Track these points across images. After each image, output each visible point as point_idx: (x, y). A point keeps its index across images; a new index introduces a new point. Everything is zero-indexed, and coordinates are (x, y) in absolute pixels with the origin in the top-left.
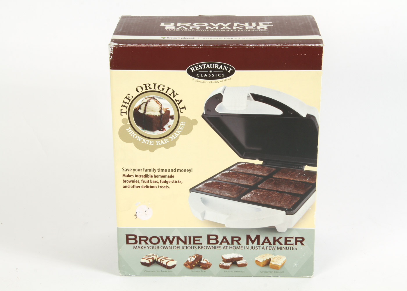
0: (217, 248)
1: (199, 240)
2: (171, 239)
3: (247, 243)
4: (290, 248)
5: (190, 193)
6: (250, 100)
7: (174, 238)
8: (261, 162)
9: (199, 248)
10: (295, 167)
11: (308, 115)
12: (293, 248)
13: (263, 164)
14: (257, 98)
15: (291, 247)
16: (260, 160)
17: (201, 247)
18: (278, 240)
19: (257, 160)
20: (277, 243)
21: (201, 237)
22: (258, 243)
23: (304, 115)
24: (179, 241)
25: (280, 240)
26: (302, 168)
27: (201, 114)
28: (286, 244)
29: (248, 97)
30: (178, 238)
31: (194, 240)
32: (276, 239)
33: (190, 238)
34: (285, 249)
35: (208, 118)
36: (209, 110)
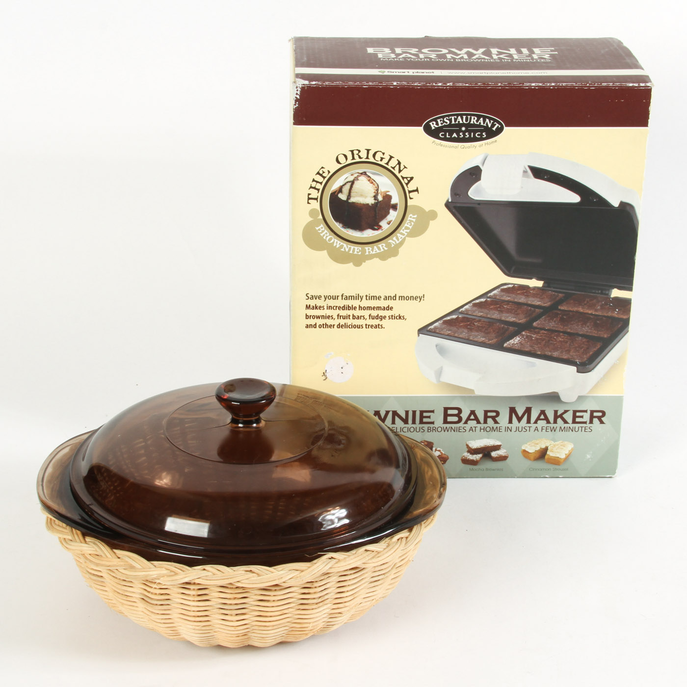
0: (459, 429)
1: (429, 417)
2: (383, 414)
3: (510, 422)
4: (580, 428)
5: (419, 336)
6: (528, 177)
7: (387, 412)
8: (540, 284)
9: (428, 429)
10: (597, 292)
11: (623, 204)
12: (585, 429)
13: (543, 286)
14: (539, 173)
15: (582, 427)
16: (539, 279)
17: (432, 429)
18: (561, 416)
19: (534, 280)
20: (559, 420)
21: (433, 411)
22: (529, 421)
23: (616, 204)
24: (397, 419)
25: (564, 416)
26: (607, 292)
27: (445, 202)
28: (574, 422)
29: (525, 172)
30: (395, 413)
31: (422, 417)
32: (559, 413)
33: (414, 412)
34: (572, 431)
35: (455, 207)
36: (458, 195)
